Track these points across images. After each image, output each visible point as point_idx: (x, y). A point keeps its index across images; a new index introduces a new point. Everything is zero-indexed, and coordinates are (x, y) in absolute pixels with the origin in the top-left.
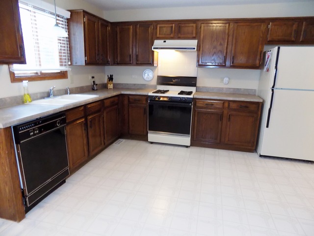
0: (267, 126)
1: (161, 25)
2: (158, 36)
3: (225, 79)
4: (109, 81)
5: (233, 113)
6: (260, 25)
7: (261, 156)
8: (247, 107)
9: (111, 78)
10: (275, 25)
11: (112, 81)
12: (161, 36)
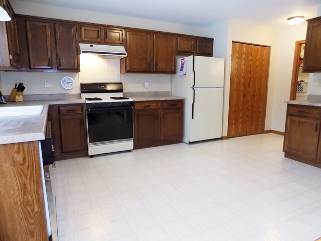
0: (193, 118)
1: (86, 28)
2: (84, 39)
3: (146, 83)
4: (18, 91)
5: (166, 111)
6: (172, 39)
7: (190, 143)
8: (175, 105)
9: (20, 88)
10: (181, 40)
11: (22, 91)
12: (86, 39)
